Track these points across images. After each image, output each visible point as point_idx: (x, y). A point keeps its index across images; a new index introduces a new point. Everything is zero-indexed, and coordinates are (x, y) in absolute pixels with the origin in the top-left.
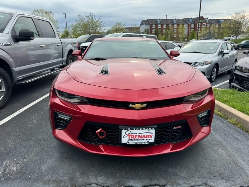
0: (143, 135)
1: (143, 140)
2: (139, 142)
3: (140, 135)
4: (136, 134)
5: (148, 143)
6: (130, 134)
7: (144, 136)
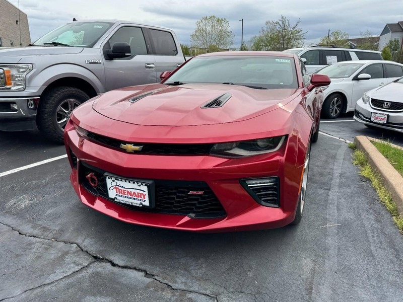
0: (133, 191)
1: (134, 199)
2: (129, 201)
3: (130, 190)
4: (124, 188)
5: (141, 206)
6: (117, 186)
7: (134, 193)
